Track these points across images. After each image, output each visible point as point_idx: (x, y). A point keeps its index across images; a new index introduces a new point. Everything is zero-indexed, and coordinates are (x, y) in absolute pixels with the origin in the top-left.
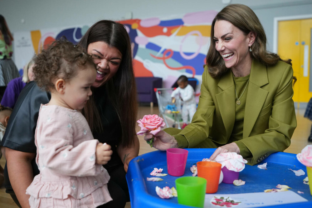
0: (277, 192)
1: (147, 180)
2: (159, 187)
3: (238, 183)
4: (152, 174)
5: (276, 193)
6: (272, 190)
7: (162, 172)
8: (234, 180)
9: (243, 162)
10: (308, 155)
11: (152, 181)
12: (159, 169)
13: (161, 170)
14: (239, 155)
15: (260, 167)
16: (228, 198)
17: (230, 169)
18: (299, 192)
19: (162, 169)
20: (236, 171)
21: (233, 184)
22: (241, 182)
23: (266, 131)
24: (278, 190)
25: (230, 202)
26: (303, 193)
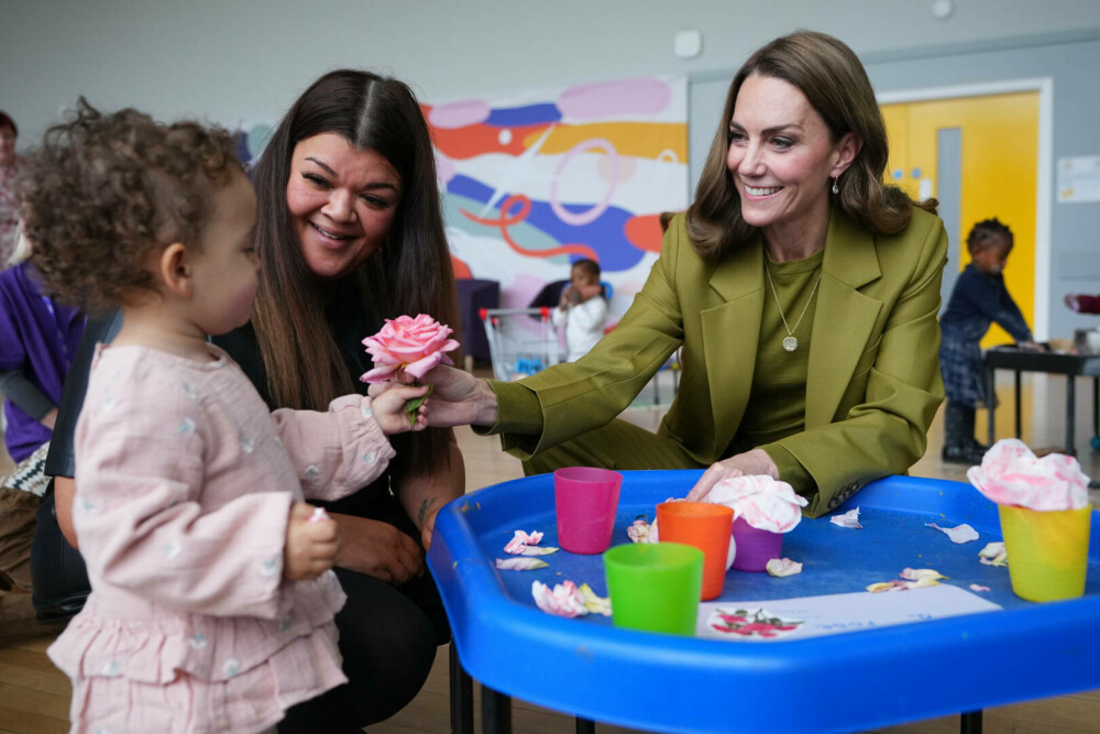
0: (906, 589)
1: (498, 567)
2: (542, 582)
3: (781, 568)
4: (509, 549)
5: (905, 592)
6: (892, 584)
7: (542, 544)
8: (768, 560)
9: (796, 502)
10: (1003, 470)
11: (512, 570)
12: (529, 534)
13: (537, 536)
14: (779, 483)
15: (839, 521)
16: (761, 610)
17: (757, 526)
18: (975, 587)
19: (541, 534)
20: (775, 530)
21: (765, 572)
22: (790, 565)
23: (852, 411)
24: (910, 585)
25: (768, 622)
26: (987, 589)
